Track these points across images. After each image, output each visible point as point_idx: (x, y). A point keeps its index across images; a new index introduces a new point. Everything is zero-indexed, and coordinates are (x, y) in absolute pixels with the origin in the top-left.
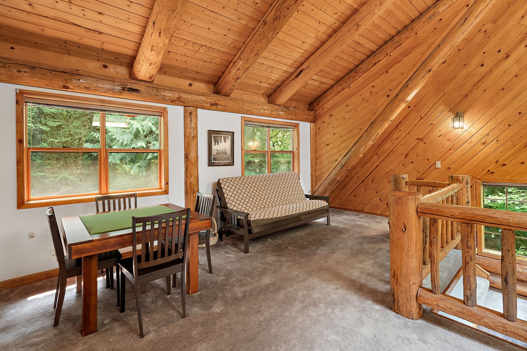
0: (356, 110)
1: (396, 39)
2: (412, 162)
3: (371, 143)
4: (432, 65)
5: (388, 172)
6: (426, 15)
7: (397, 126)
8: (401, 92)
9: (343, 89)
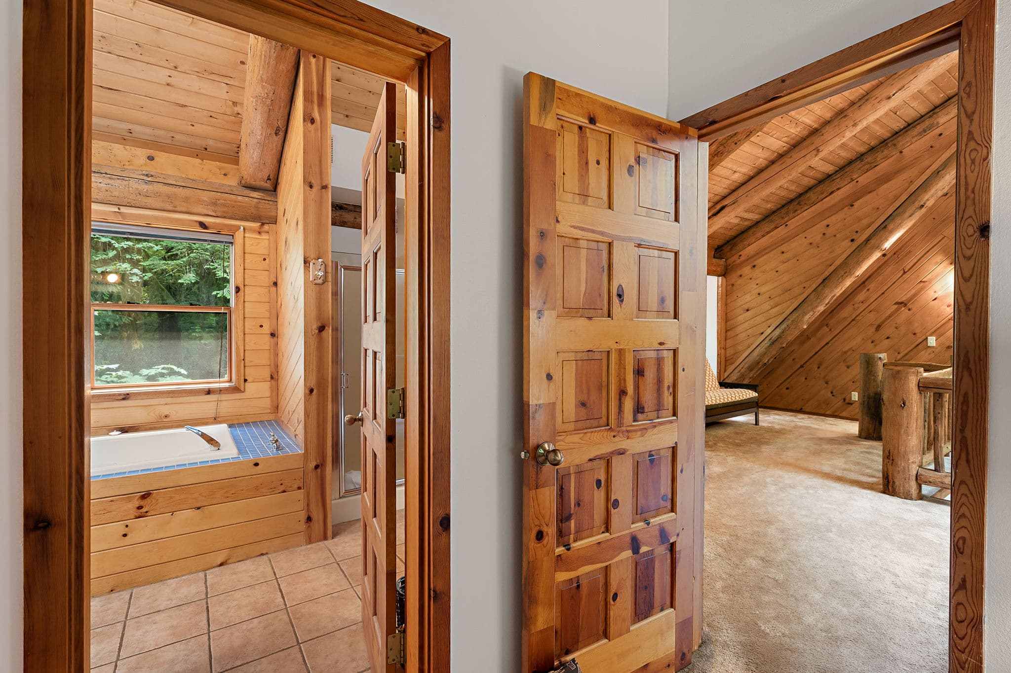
0: (798, 260)
1: (869, 159)
2: (888, 338)
3: (821, 308)
4: (926, 198)
5: (846, 352)
6: (918, 127)
7: (863, 283)
8: (875, 235)
9: (776, 228)
